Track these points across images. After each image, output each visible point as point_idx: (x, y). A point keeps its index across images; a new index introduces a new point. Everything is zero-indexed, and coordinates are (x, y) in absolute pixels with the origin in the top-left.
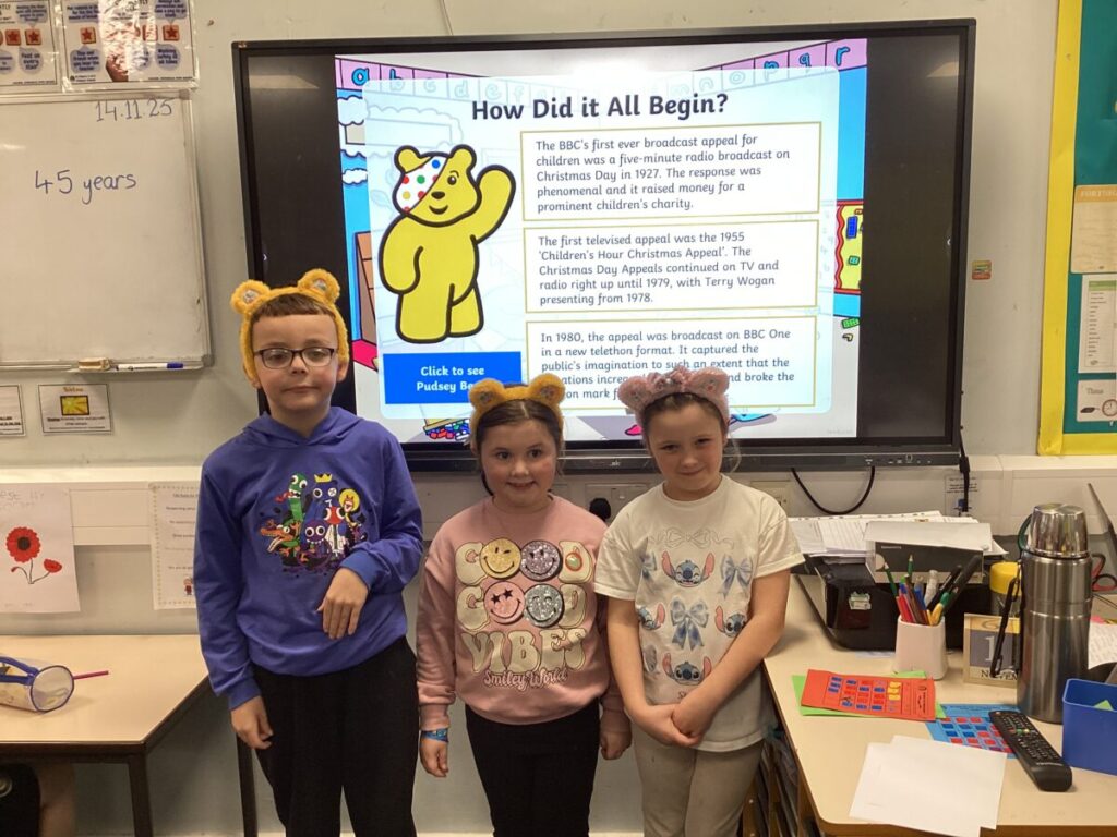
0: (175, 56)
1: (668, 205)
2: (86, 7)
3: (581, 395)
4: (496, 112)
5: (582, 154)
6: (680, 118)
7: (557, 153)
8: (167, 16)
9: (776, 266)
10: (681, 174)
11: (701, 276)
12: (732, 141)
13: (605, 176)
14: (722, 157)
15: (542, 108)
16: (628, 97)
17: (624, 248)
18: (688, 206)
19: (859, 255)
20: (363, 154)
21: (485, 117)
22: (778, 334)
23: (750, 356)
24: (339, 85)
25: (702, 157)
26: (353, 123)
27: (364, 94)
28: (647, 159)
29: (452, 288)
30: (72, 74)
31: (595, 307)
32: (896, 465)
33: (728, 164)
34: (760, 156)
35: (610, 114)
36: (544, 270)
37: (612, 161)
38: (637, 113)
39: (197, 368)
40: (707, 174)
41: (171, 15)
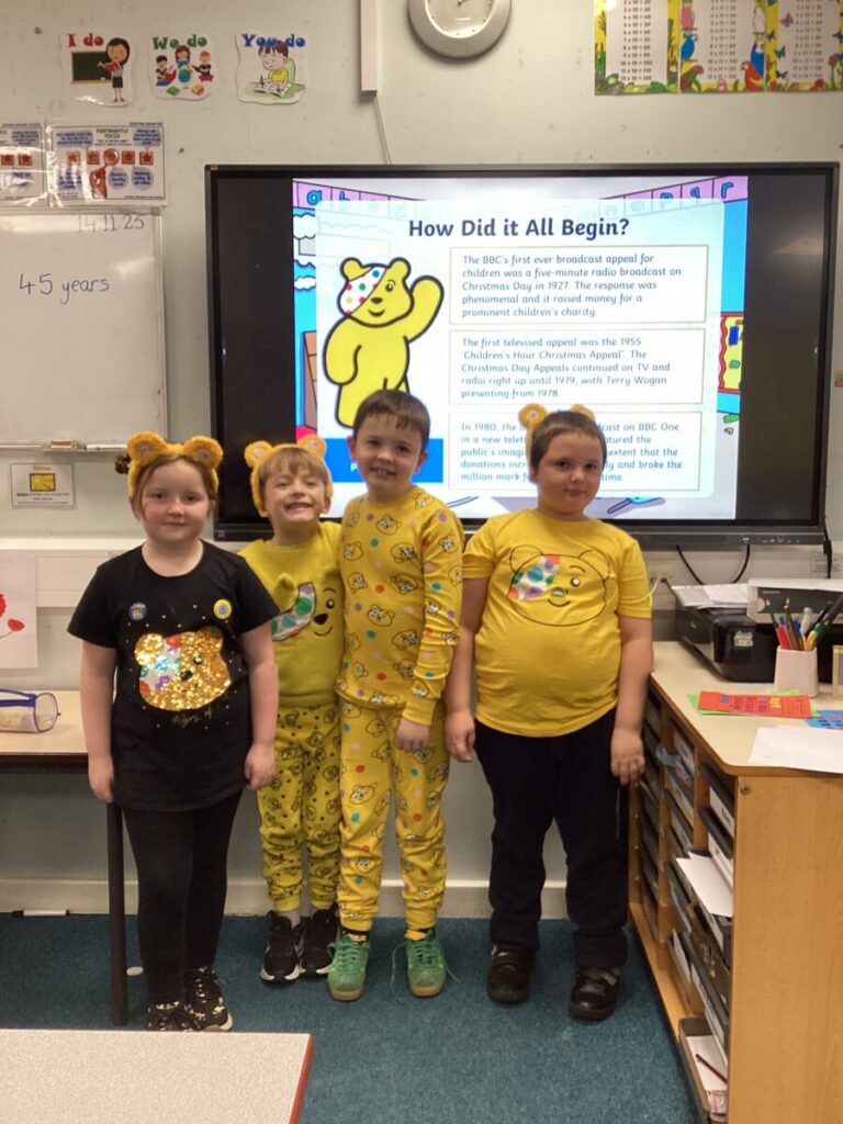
0: (149, 178)
1: (576, 313)
2: (72, 134)
3: (494, 477)
4: (430, 230)
5: (502, 267)
6: (588, 239)
7: (481, 266)
8: (144, 143)
10: (588, 287)
11: (603, 375)
12: (632, 259)
13: (523, 287)
14: (623, 272)
15: (470, 228)
16: (544, 220)
17: (536, 349)
18: (593, 314)
19: (740, 359)
20: (314, 264)
21: (420, 234)
22: (668, 427)
23: (643, 445)
24: (295, 204)
25: (606, 273)
26: (306, 237)
27: (316, 213)
28: (558, 273)
29: (386, 382)
31: (510, 401)
32: (770, 543)
33: (628, 279)
34: (655, 272)
35: (527, 234)
36: (465, 368)
37: (529, 274)
38: (551, 233)
40: (609, 287)
41: (147, 143)
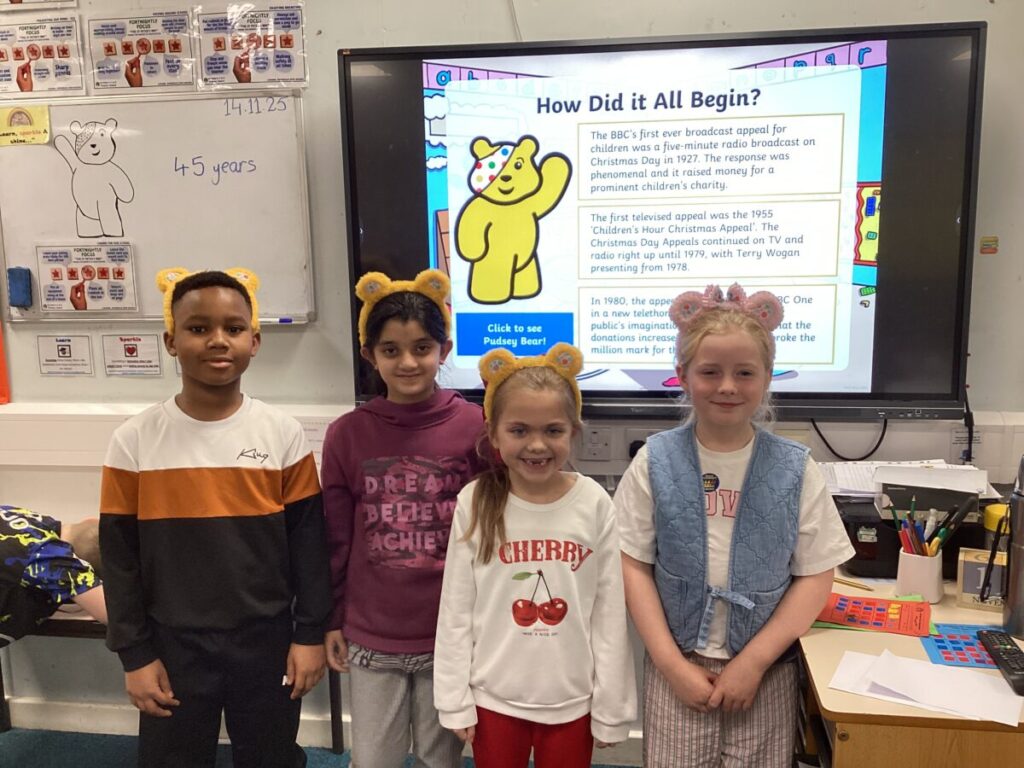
0: (290, 61)
1: (705, 186)
2: (218, 21)
4: (557, 107)
5: (631, 142)
6: (718, 111)
7: (609, 141)
8: (284, 27)
9: (800, 240)
10: (718, 159)
11: (733, 248)
12: (764, 131)
13: (650, 161)
14: (754, 144)
15: (597, 103)
16: (672, 93)
17: (665, 224)
18: (723, 187)
19: (877, 230)
20: (445, 144)
21: (548, 111)
22: (802, 300)
24: (425, 85)
25: (736, 144)
26: (436, 117)
27: (446, 93)
28: (688, 146)
29: (516, 258)
30: (205, 76)
31: (639, 274)
32: (906, 418)
33: (760, 150)
34: (788, 143)
35: (656, 107)
36: (595, 243)
37: (657, 148)
38: (680, 106)
39: (304, 322)
40: (741, 159)
41: (287, 26)
